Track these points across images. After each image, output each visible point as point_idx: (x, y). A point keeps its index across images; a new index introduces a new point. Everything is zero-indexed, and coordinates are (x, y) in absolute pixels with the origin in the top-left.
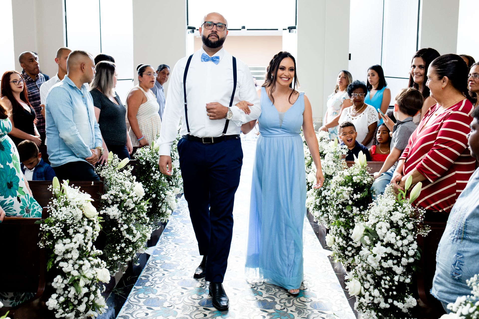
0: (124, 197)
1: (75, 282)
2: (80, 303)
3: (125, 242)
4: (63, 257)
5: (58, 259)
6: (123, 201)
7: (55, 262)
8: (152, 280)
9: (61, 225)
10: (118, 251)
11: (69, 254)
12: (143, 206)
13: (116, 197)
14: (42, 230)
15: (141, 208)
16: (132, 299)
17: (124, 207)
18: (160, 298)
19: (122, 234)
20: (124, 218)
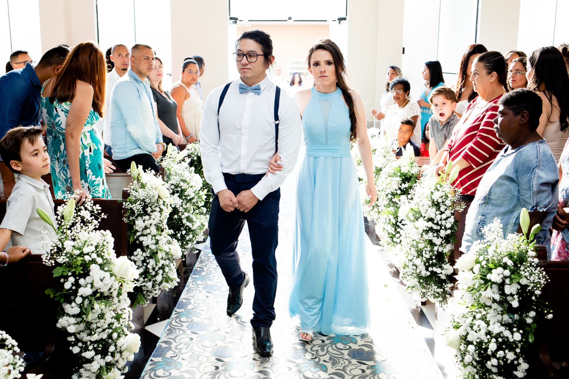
0: (184, 185)
1: (154, 255)
2: (157, 274)
3: (185, 229)
4: (142, 232)
5: (138, 234)
6: (183, 191)
7: (135, 237)
8: (207, 270)
9: (142, 203)
10: (179, 238)
11: (148, 230)
12: (201, 196)
13: (176, 187)
14: (125, 208)
15: (200, 197)
16: (191, 285)
17: (185, 196)
18: (218, 284)
19: (182, 222)
20: (185, 206)
